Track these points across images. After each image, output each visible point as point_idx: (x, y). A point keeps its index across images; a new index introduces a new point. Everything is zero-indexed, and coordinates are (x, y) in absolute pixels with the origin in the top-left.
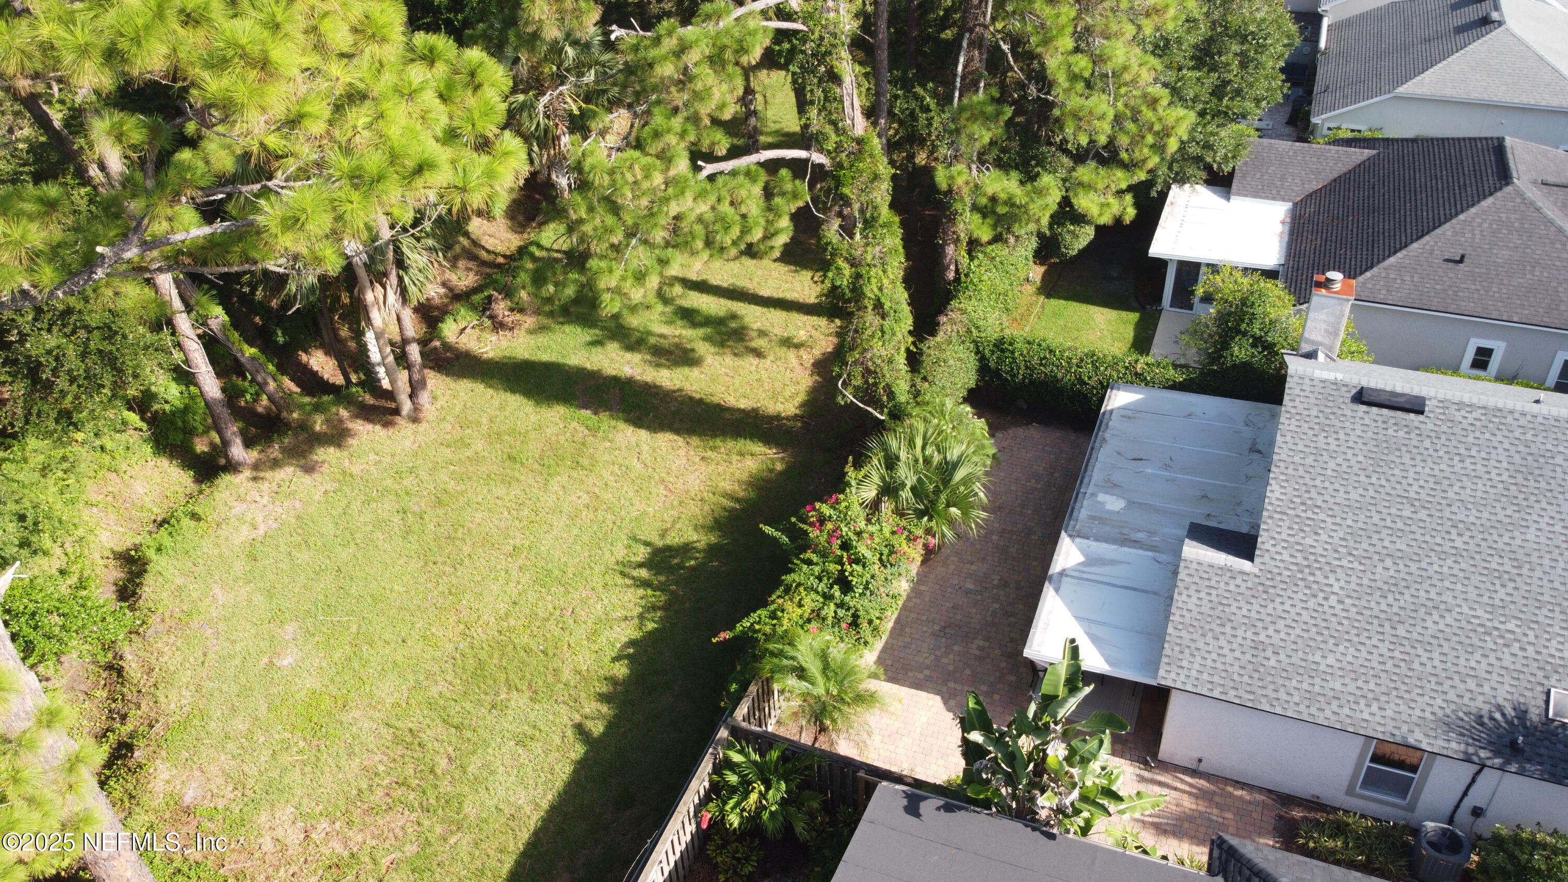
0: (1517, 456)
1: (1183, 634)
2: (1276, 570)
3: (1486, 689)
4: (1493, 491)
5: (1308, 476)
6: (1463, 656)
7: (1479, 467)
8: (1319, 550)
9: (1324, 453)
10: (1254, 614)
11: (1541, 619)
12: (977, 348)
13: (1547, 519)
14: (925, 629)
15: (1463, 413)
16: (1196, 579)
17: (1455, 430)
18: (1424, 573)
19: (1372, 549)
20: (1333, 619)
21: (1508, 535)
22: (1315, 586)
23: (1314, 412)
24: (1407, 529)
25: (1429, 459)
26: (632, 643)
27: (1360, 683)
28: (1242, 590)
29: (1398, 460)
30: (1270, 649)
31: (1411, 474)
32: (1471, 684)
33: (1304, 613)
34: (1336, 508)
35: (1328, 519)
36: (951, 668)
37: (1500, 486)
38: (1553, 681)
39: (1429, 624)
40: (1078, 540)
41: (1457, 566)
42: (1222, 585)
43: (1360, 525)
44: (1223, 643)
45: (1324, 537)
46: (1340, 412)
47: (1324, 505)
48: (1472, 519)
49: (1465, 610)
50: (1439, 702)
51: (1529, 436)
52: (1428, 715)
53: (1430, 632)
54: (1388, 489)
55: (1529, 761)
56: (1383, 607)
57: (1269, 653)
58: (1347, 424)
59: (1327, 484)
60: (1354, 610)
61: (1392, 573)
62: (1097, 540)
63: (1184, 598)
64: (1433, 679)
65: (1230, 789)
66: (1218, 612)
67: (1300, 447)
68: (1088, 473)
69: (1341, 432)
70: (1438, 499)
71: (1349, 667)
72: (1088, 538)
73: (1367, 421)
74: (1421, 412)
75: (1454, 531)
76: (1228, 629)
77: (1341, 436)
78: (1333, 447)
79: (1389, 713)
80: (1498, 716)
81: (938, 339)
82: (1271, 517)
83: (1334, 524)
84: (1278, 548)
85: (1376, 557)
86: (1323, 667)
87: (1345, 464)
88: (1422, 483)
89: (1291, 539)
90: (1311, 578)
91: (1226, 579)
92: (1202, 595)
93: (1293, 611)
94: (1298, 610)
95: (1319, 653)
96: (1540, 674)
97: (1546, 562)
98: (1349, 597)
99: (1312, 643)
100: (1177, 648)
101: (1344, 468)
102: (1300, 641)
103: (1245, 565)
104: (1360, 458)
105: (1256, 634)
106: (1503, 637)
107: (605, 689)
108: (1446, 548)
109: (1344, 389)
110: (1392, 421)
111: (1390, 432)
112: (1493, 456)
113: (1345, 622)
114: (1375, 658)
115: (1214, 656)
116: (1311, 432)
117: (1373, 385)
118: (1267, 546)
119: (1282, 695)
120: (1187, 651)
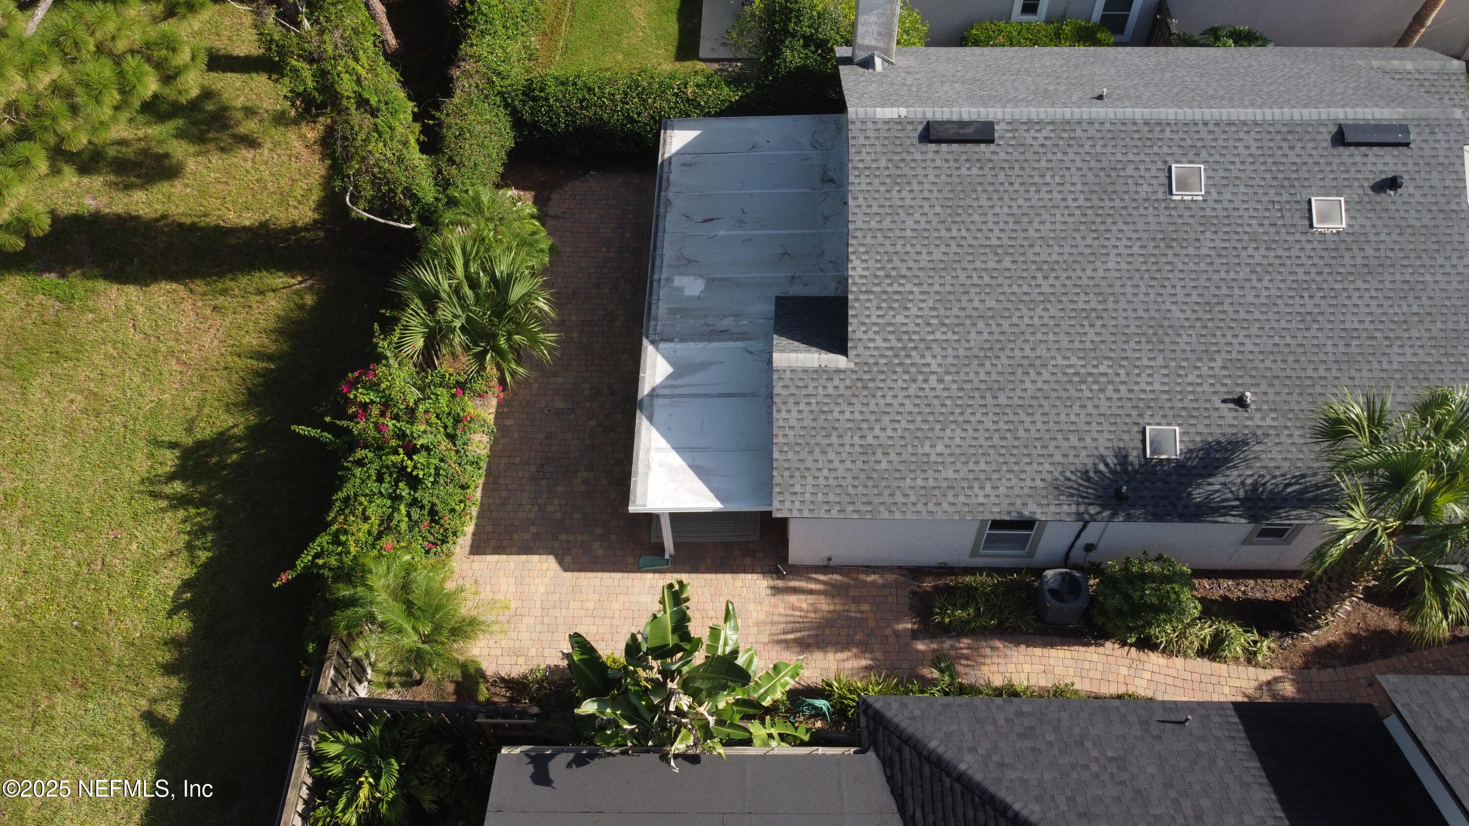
0: (1090, 174)
1: (791, 455)
2: (872, 361)
3: (1088, 441)
4: (1071, 220)
5: (887, 242)
6: (1064, 411)
7: (1055, 195)
8: (912, 327)
9: (901, 211)
10: (857, 416)
11: (1129, 354)
12: (505, 100)
13: (1125, 242)
14: (521, 474)
15: (1033, 133)
16: (793, 390)
17: (1029, 155)
18: (1016, 330)
19: (962, 314)
20: (936, 402)
21: (1090, 268)
22: (913, 369)
23: (883, 163)
24: (994, 282)
25: (1006, 196)
26: (187, 585)
27: (971, 466)
28: (842, 391)
29: (975, 204)
30: (879, 451)
31: (990, 218)
32: (1074, 440)
33: (907, 402)
34: (921, 274)
35: (915, 289)
36: (559, 516)
37: (1078, 212)
38: (1147, 419)
39: (1028, 385)
40: (662, 345)
41: (1046, 314)
42: (820, 390)
43: (948, 288)
44: (832, 456)
45: (914, 311)
46: (909, 158)
47: (909, 274)
48: (1055, 257)
49: (1060, 361)
50: (1047, 466)
51: (1099, 149)
52: (1038, 483)
53: (1029, 393)
54: (970, 240)
55: (1133, 506)
56: (983, 376)
57: (879, 456)
58: (919, 171)
59: (908, 248)
60: (955, 386)
61: (985, 336)
62: (682, 341)
63: (784, 414)
64: (1038, 444)
65: (863, 577)
66: (821, 423)
67: (875, 209)
68: (659, 251)
69: (914, 181)
70: (1020, 241)
71: (959, 452)
72: (671, 340)
73: (939, 163)
74: (992, 141)
75: (1039, 275)
76: (834, 440)
77: (915, 187)
78: (908, 202)
79: (1002, 490)
80: (1102, 467)
81: (456, 100)
82: (857, 300)
83: (922, 293)
84: (871, 335)
85: (968, 322)
86: (933, 458)
87: (923, 220)
88: (1002, 225)
89: (882, 321)
90: (908, 361)
91: (823, 382)
92: (802, 406)
93: (895, 402)
94: (900, 400)
95: (927, 444)
96: (1134, 413)
97: (1129, 290)
98: (948, 373)
99: (919, 434)
100: (786, 474)
101: (923, 225)
102: (907, 434)
103: (838, 361)
104: (938, 209)
105: (863, 437)
106: (1097, 382)
107: (166, 656)
108: (1034, 296)
109: (910, 127)
110: (964, 157)
111: (964, 171)
112: (1067, 179)
113: (948, 402)
114: (982, 434)
115: (825, 472)
116: (883, 189)
117: (938, 117)
118: (859, 335)
119: (899, 498)
120: (797, 474)
